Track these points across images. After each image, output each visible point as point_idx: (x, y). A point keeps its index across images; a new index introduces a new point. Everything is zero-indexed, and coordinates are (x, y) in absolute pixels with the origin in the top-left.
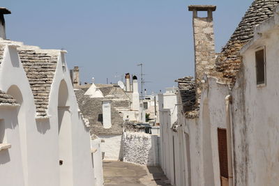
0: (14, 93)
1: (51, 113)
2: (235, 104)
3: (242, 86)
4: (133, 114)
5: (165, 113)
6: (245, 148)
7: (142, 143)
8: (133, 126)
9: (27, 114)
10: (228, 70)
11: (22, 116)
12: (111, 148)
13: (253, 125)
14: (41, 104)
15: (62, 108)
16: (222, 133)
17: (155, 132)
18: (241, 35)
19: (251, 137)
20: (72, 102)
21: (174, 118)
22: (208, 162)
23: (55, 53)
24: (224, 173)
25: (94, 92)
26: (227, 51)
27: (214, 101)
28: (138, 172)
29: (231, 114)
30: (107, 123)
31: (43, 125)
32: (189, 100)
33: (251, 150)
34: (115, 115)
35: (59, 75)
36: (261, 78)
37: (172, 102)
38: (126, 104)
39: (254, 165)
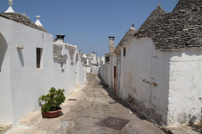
0: (66, 55)
1: (74, 61)
2: (118, 61)
3: (120, 56)
4: (94, 62)
5: (102, 62)
6: (120, 71)
7: (96, 69)
8: (94, 65)
9: (68, 61)
10: (117, 52)
11: (67, 61)
12: (88, 70)
13: (122, 66)
14: (72, 58)
15: (77, 60)
16: (115, 67)
17: (99, 66)
18: (120, 44)
19: (122, 68)
20: (79, 58)
21: (104, 63)
22: (111, 74)
23: (76, 46)
24: (115, 77)
25: (85, 56)
26: (117, 48)
27: (113, 59)
28: (95, 76)
29: (117, 63)
30: (88, 64)
31: (72, 64)
32: (107, 59)
33: (121, 71)
34: (90, 62)
35: (76, 52)
36: (124, 55)
37: (103, 59)
38: (92, 59)
39: (122, 75)
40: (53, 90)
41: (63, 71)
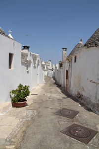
2: (70, 66)
3: (72, 63)
6: (71, 74)
10: (69, 59)
11: (31, 65)
12: (46, 73)
13: (73, 70)
15: (38, 65)
16: (67, 71)
17: (54, 71)
18: (71, 54)
19: (73, 72)
20: (40, 64)
21: (58, 68)
22: (64, 76)
24: (67, 78)
25: (43, 63)
26: (69, 57)
27: (66, 66)
32: (61, 65)
33: (72, 74)
34: (47, 67)
35: (38, 59)
36: (75, 61)
37: (58, 66)
38: (49, 65)
39: (73, 77)
40: (20, 86)
41: (28, 72)
